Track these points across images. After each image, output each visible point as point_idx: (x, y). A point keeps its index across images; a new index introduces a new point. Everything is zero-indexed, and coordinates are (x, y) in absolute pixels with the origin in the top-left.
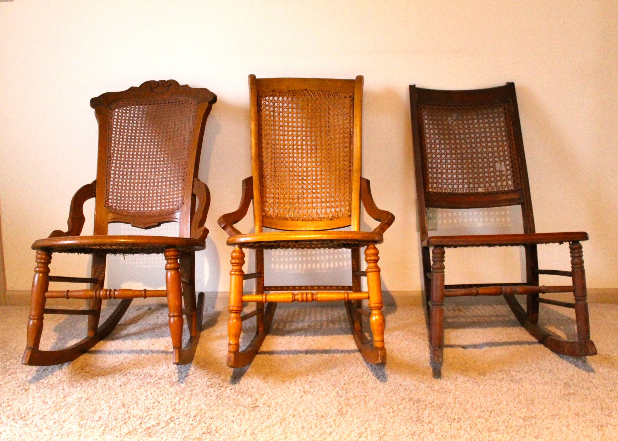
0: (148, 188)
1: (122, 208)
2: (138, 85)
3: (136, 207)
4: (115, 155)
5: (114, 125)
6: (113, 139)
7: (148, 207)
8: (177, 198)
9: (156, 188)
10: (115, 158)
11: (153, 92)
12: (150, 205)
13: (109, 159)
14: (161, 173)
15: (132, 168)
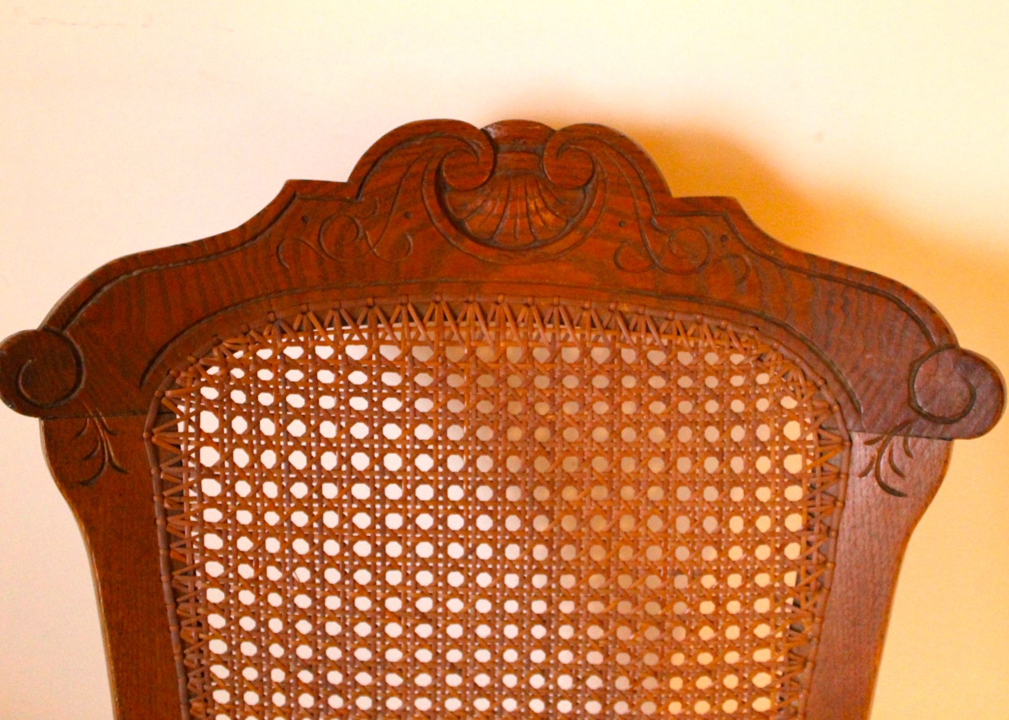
6: (220, 671)
11: (461, 230)
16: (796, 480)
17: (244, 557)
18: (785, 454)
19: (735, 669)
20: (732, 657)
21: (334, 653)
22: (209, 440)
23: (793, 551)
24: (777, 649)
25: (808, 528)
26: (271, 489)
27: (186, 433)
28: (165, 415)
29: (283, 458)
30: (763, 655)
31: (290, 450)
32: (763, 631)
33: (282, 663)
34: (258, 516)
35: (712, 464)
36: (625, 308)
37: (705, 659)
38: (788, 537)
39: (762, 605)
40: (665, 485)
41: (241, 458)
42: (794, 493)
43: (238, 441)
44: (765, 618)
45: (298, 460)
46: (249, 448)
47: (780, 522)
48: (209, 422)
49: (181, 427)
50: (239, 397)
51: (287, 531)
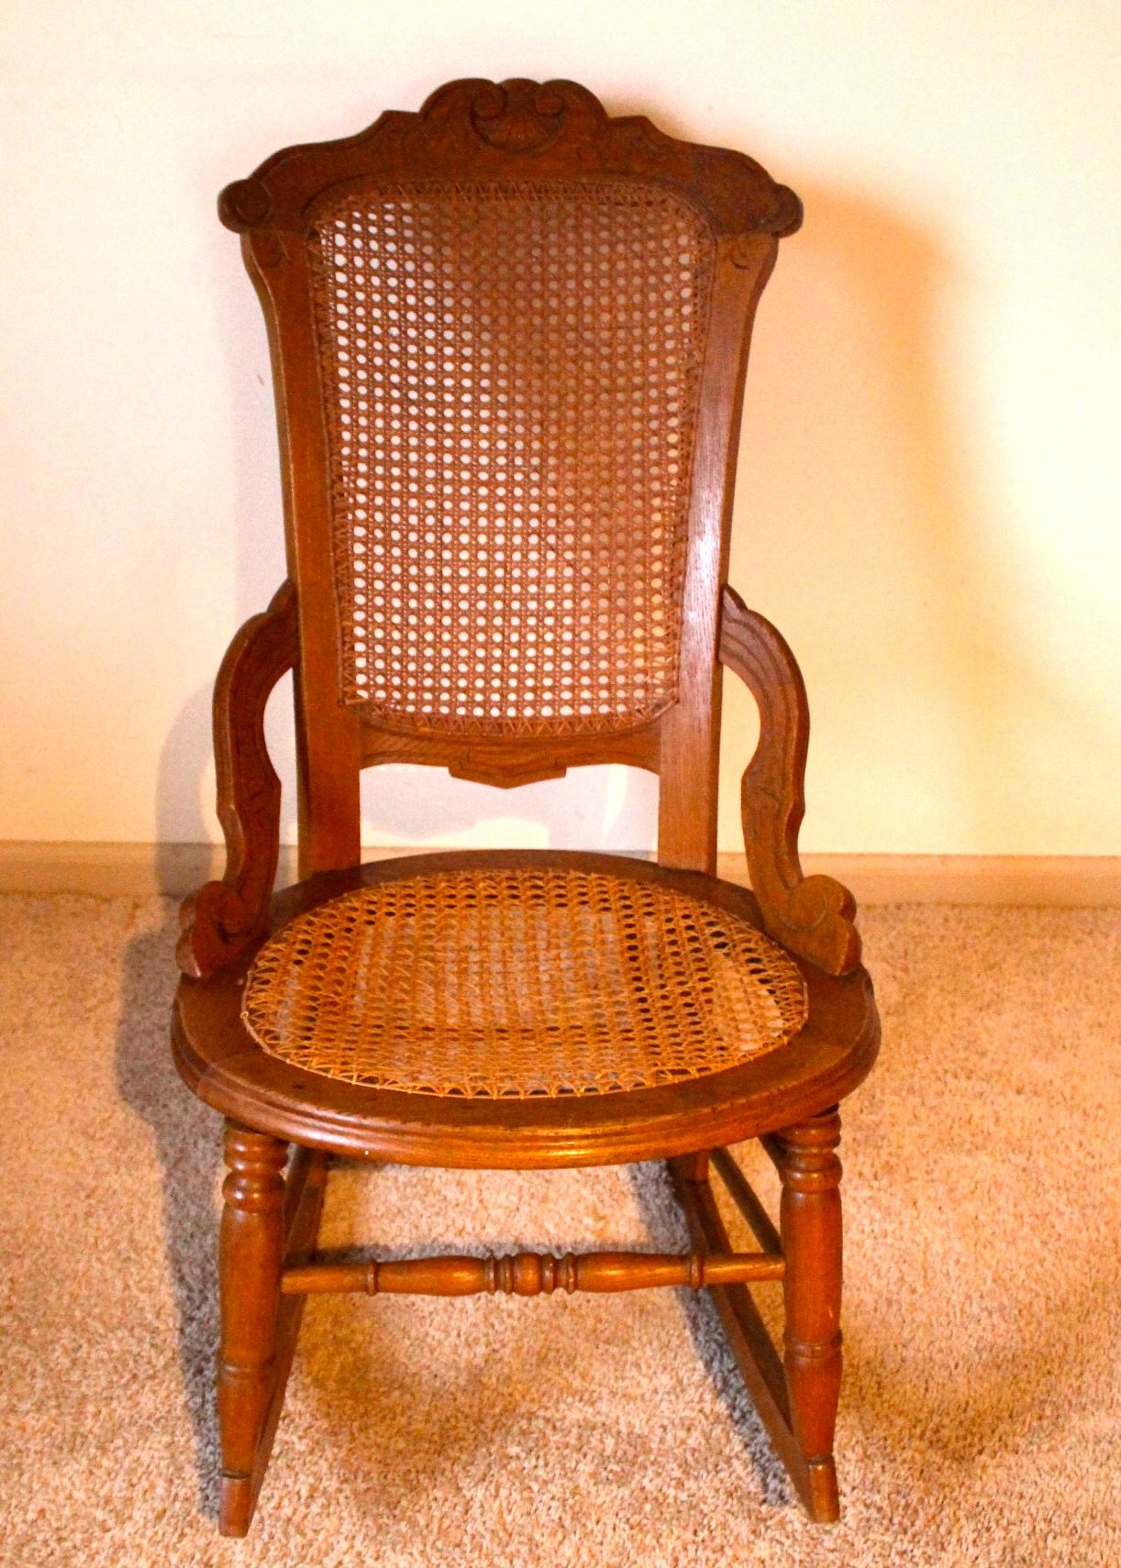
0: (515, 621)
1: (411, 709)
2: (413, 103)
3: (470, 704)
4: (362, 468)
5: (339, 317)
6: (344, 387)
7: (519, 705)
8: (644, 671)
9: (549, 621)
10: (362, 483)
11: (486, 141)
12: (529, 696)
13: (338, 487)
14: (569, 555)
15: (440, 528)
16: (686, 268)
17: (360, 320)
18: (679, 254)
19: (656, 386)
20: (653, 378)
21: (413, 380)
22: (340, 250)
23: (687, 310)
24: (680, 371)
25: (695, 295)
26: (376, 281)
27: (327, 246)
28: (315, 235)
29: (383, 264)
30: (671, 376)
31: (387, 259)
32: (671, 360)
33: (382, 385)
34: (369, 296)
35: (637, 264)
36: (584, 180)
37: (637, 380)
38: (682, 302)
39: (670, 345)
40: (610, 277)
41: (359, 262)
42: (686, 276)
43: (356, 252)
44: (672, 353)
45: (392, 265)
46: (363, 257)
47: (678, 294)
48: (340, 240)
49: (324, 242)
50: (357, 228)
51: (385, 306)
